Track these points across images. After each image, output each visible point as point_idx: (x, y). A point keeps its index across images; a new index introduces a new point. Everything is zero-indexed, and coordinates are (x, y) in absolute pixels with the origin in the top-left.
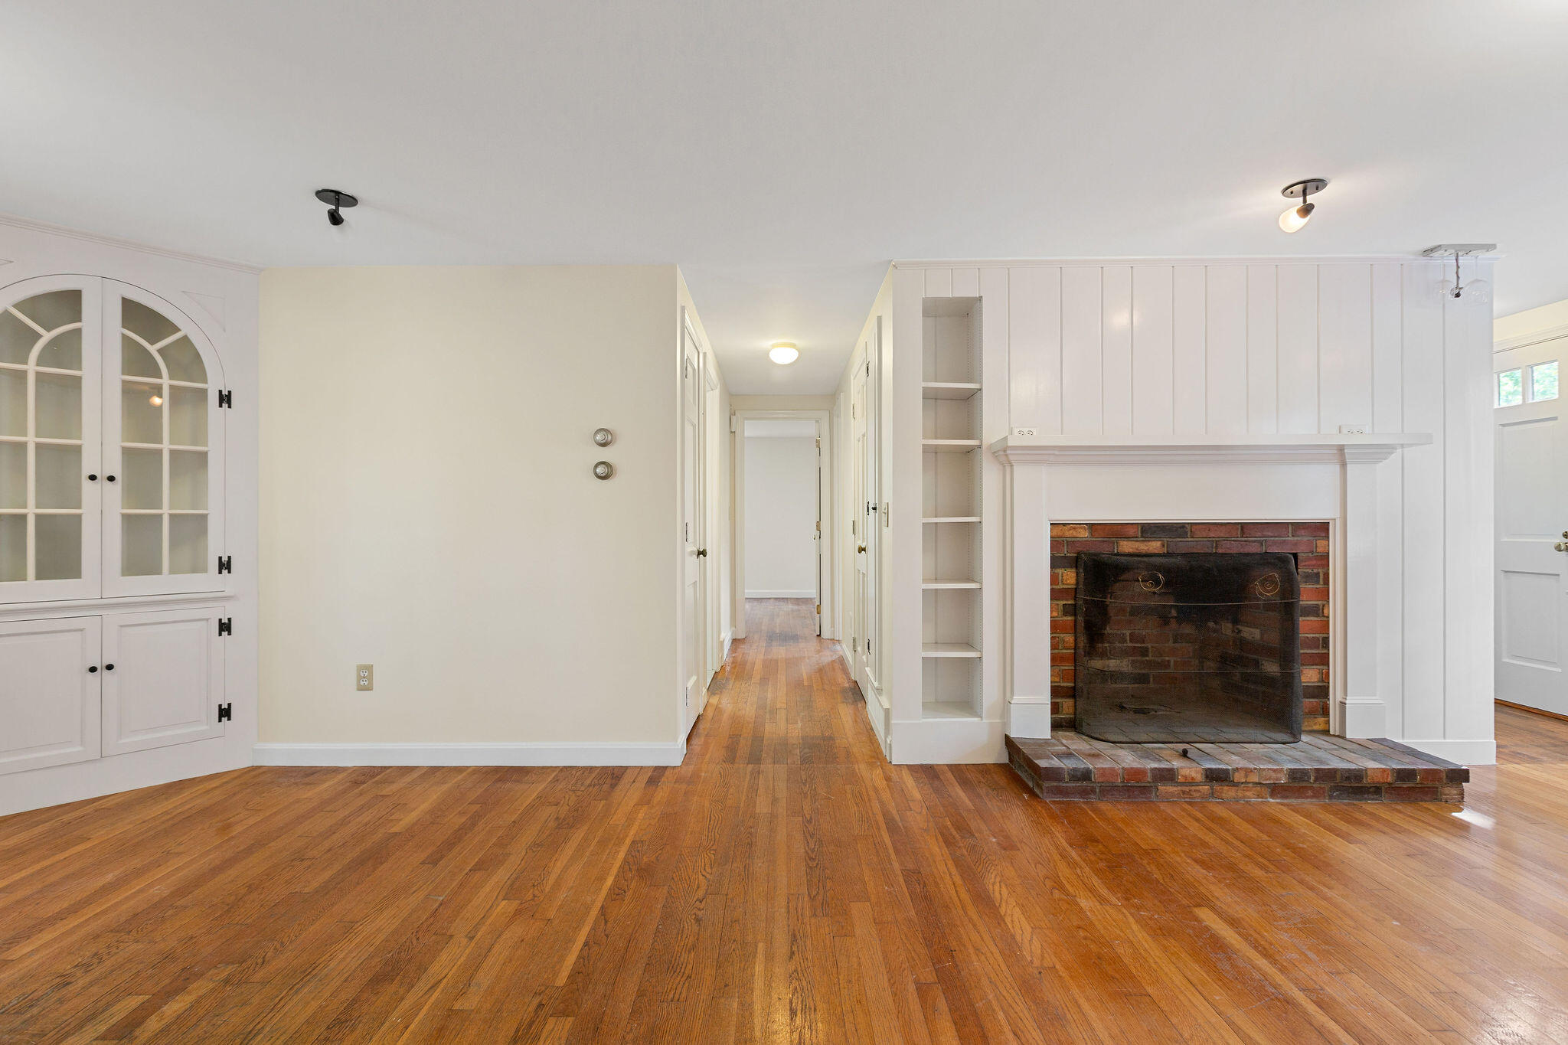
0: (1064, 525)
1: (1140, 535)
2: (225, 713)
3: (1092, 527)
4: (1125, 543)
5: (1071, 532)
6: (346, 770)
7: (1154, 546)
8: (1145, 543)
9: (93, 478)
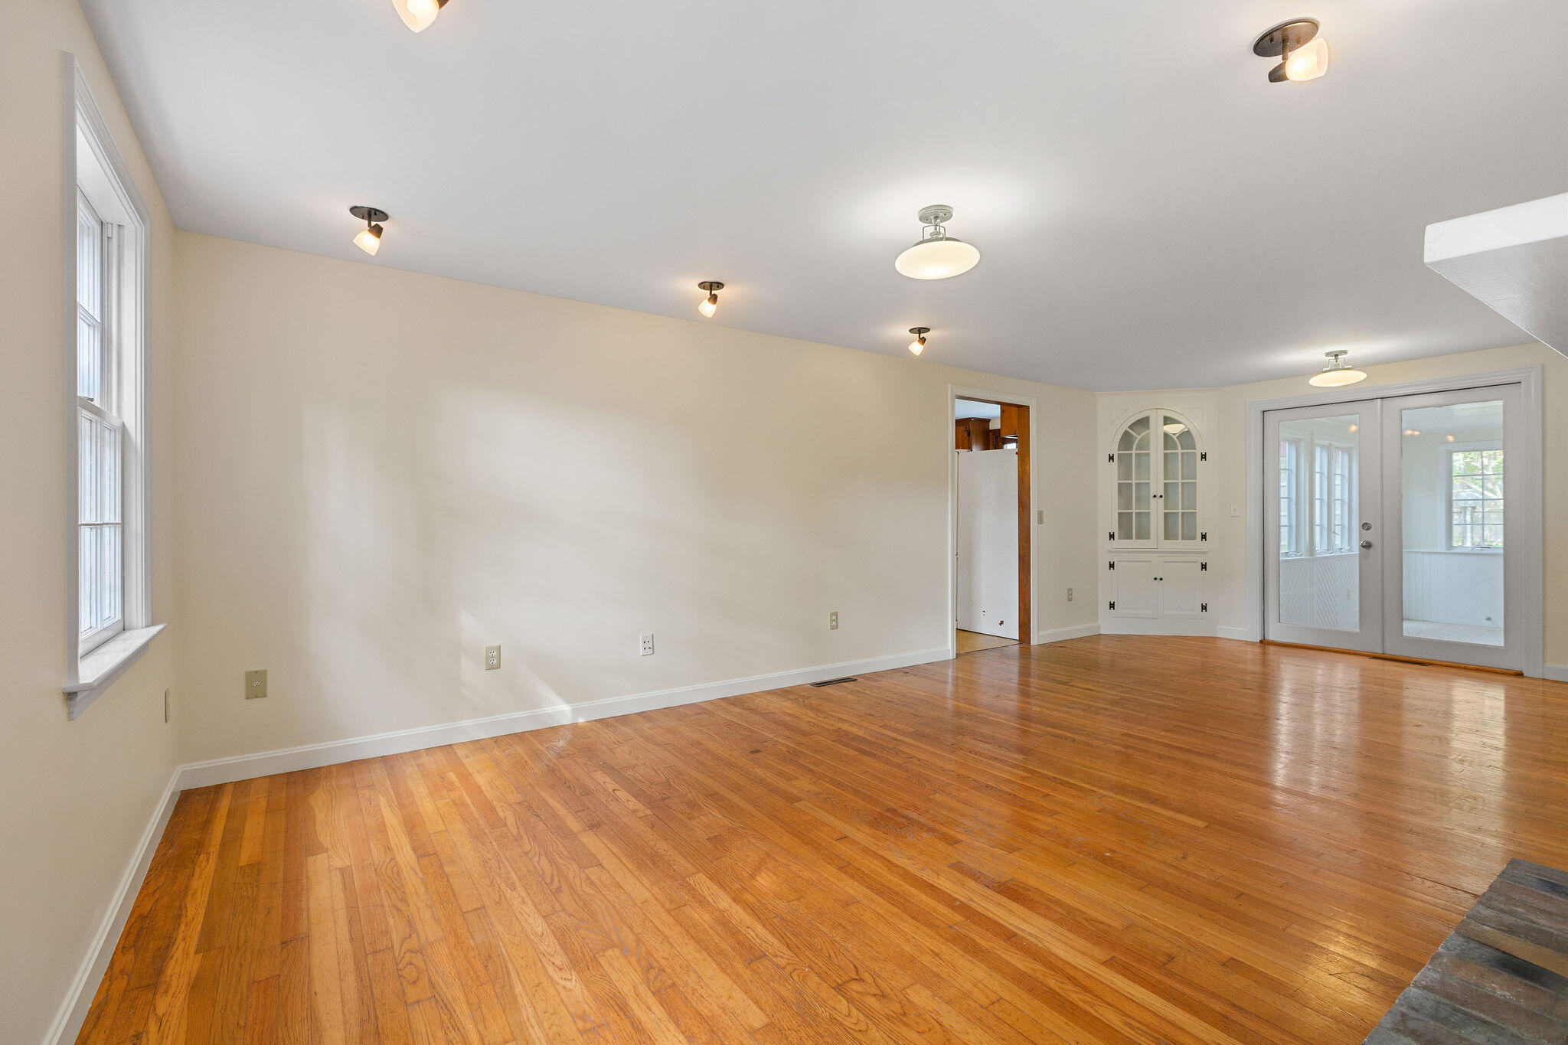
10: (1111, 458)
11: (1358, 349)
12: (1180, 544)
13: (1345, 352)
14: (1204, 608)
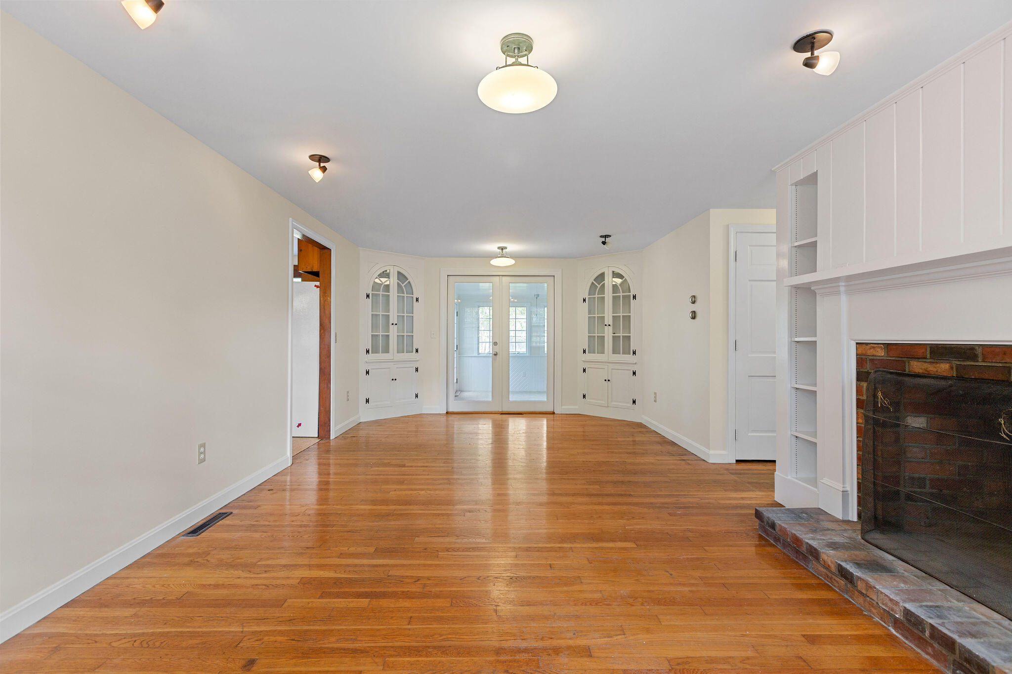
0: (867, 344)
1: (928, 356)
2: (634, 402)
3: (888, 346)
4: (915, 363)
5: (872, 350)
6: (647, 429)
7: (943, 368)
8: (934, 365)
9: (609, 325)
10: (368, 296)
11: (512, 247)
12: (405, 356)
13: (506, 248)
14: (417, 396)
